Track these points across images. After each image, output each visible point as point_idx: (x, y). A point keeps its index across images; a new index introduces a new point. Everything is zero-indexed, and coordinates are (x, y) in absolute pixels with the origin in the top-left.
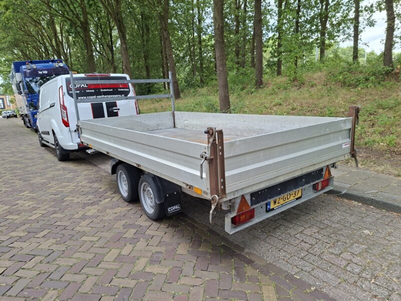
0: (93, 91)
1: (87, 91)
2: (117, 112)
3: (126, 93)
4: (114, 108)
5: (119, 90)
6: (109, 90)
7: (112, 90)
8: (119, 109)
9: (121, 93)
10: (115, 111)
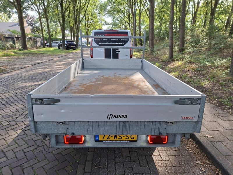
0: (107, 40)
1: (104, 40)
2: (118, 53)
3: (126, 42)
4: (117, 51)
5: (122, 40)
6: (116, 40)
7: (117, 40)
8: (119, 51)
9: (122, 42)
10: (117, 52)
